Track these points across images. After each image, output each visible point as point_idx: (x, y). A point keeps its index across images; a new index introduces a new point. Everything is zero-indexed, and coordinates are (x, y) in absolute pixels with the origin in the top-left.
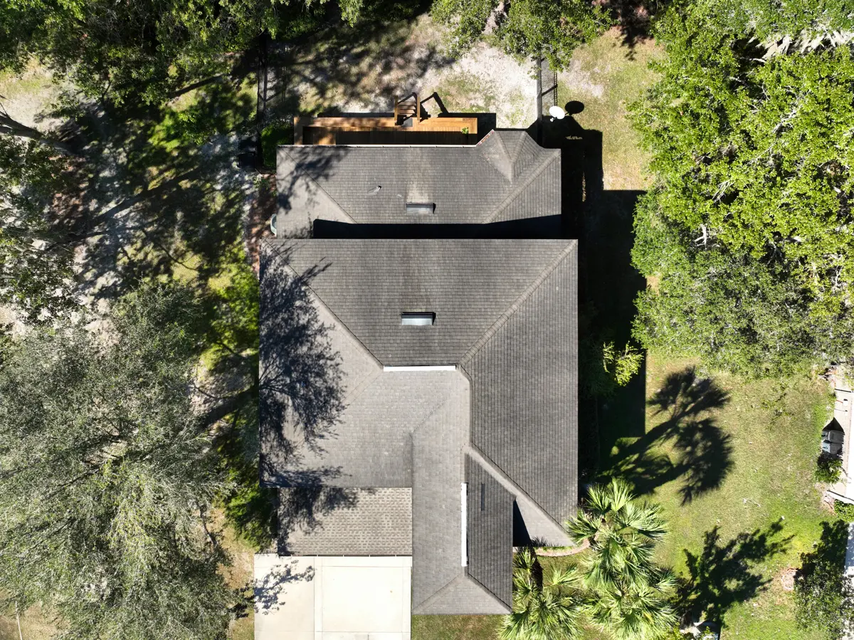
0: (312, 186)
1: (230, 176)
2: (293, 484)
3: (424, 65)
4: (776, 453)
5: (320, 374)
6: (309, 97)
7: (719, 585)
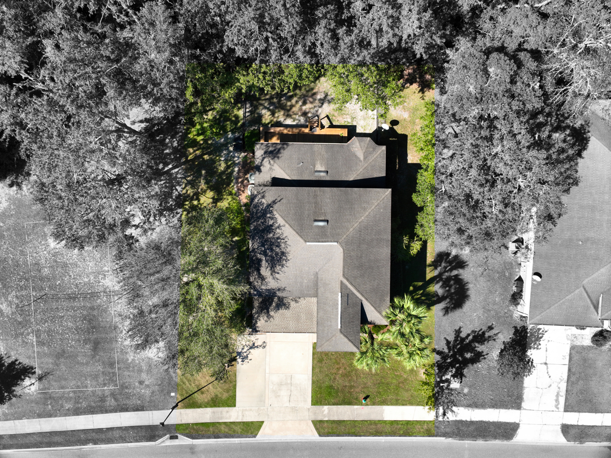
0: (272, 162)
1: (228, 154)
2: (264, 295)
3: (322, 101)
4: (491, 292)
5: (278, 246)
6: (267, 117)
7: (462, 356)
